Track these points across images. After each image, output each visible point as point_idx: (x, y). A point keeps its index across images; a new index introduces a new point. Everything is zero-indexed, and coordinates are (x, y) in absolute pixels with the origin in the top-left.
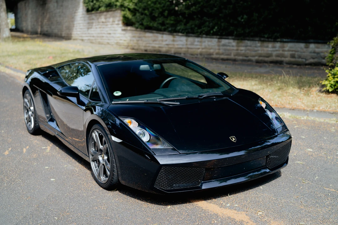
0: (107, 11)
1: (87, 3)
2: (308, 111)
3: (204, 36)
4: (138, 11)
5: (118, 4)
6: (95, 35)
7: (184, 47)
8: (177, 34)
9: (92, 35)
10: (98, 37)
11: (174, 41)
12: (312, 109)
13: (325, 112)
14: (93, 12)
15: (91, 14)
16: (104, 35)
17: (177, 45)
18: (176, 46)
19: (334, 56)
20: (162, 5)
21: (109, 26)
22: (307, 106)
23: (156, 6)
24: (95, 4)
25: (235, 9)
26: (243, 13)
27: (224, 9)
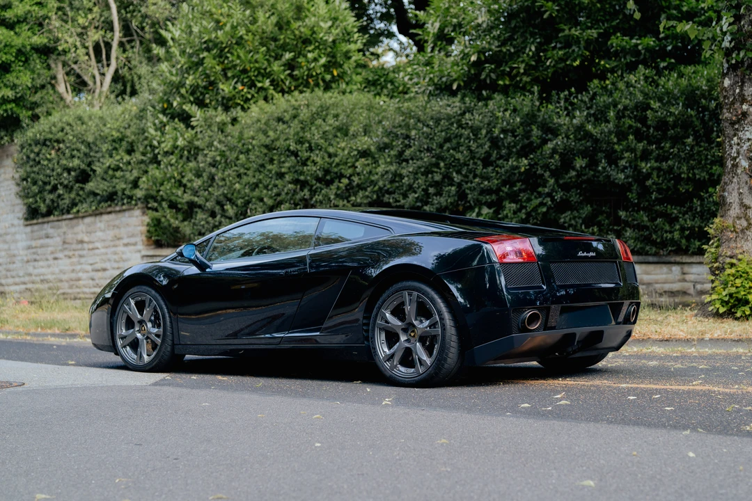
0: (97, 214)
1: (34, 196)
2: (693, 340)
4: (200, 207)
5: (139, 193)
6: (50, 277)
9: (38, 279)
10: (61, 281)
12: (701, 337)
13: (724, 340)
14: (52, 218)
15: (44, 223)
16: (80, 274)
19: (720, 249)
20: (275, 191)
21: (103, 250)
22: (692, 334)
23: (256, 193)
24: (59, 196)
25: (462, 195)
26: (479, 204)
27: (436, 194)
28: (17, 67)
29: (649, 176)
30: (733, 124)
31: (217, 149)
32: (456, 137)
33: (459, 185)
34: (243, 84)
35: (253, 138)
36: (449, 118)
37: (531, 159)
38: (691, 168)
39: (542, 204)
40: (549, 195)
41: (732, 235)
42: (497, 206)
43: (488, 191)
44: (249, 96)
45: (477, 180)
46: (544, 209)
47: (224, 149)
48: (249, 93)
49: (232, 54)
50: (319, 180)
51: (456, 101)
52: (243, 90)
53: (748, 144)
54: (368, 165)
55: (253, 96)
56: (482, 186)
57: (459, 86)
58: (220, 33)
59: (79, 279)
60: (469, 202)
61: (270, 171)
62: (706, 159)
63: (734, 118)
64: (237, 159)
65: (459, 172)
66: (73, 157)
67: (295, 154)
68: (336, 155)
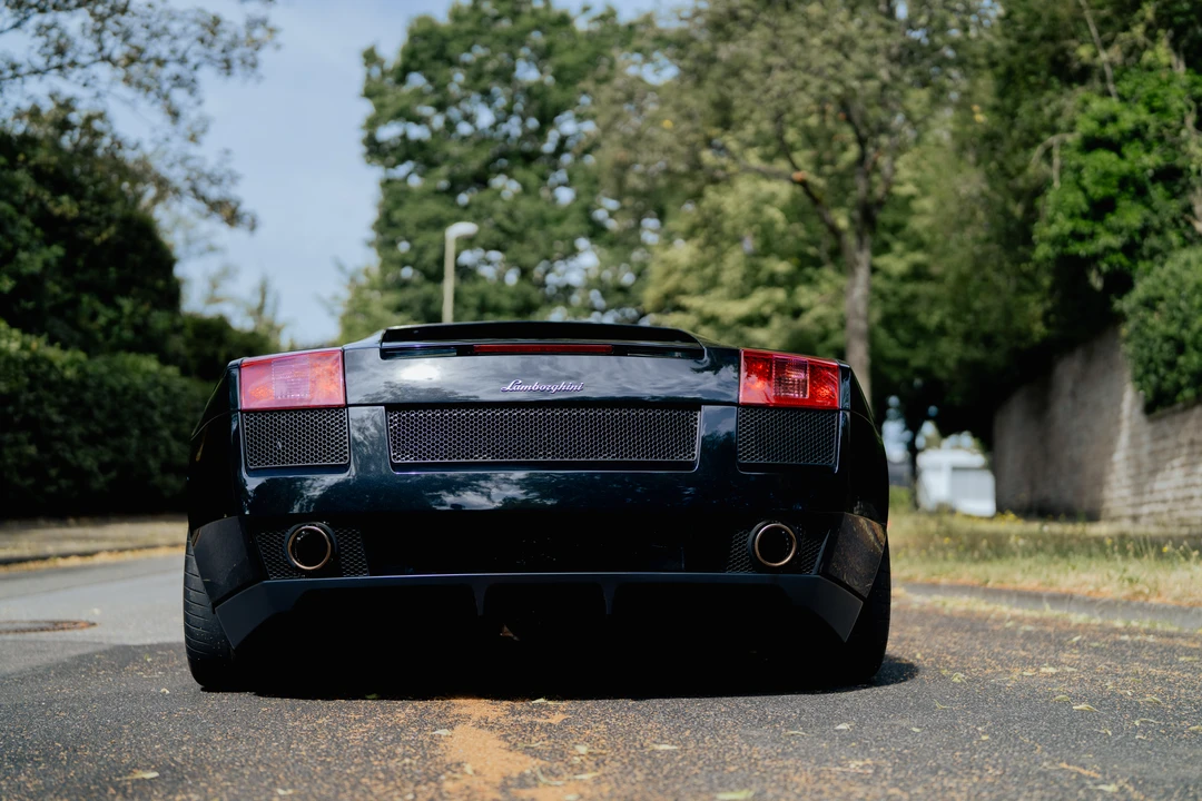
9: (1161, 497)
10: (1176, 500)
16: (1194, 492)
28: (1124, 203)
59: (1191, 498)
66: (1173, 318)
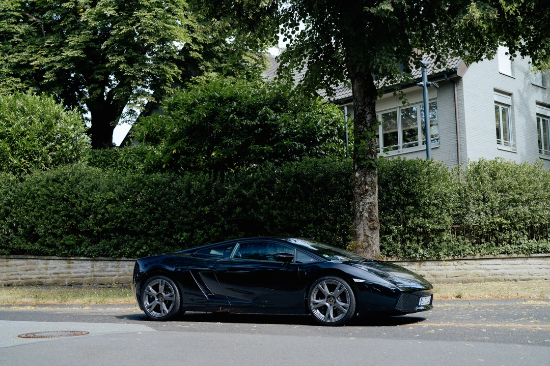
3: (124, 259)
7: (88, 274)
8: (77, 258)
11: (69, 267)
17: (75, 273)
18: (74, 275)
25: (171, 225)
26: (182, 231)
27: (156, 225)
29: (276, 218)
30: (361, 195)
31: (11, 196)
32: (168, 194)
33: (169, 220)
34: (25, 159)
35: (38, 190)
36: (164, 184)
37: (210, 207)
38: (298, 214)
39: (217, 231)
40: (222, 226)
41: (362, 250)
42: (192, 231)
43: (187, 224)
44: (29, 166)
45: (181, 218)
46: (218, 234)
47: (16, 196)
48: (28, 164)
49: (17, 140)
50: (81, 214)
51: (167, 174)
52: (25, 162)
53: (368, 205)
54: (113, 207)
55: (31, 166)
56: (184, 221)
57: (166, 165)
58: (10, 129)
60: (175, 229)
61: (50, 210)
62: (306, 210)
63: (362, 192)
64: (26, 201)
65: (170, 213)
67: (67, 201)
68: (93, 202)
